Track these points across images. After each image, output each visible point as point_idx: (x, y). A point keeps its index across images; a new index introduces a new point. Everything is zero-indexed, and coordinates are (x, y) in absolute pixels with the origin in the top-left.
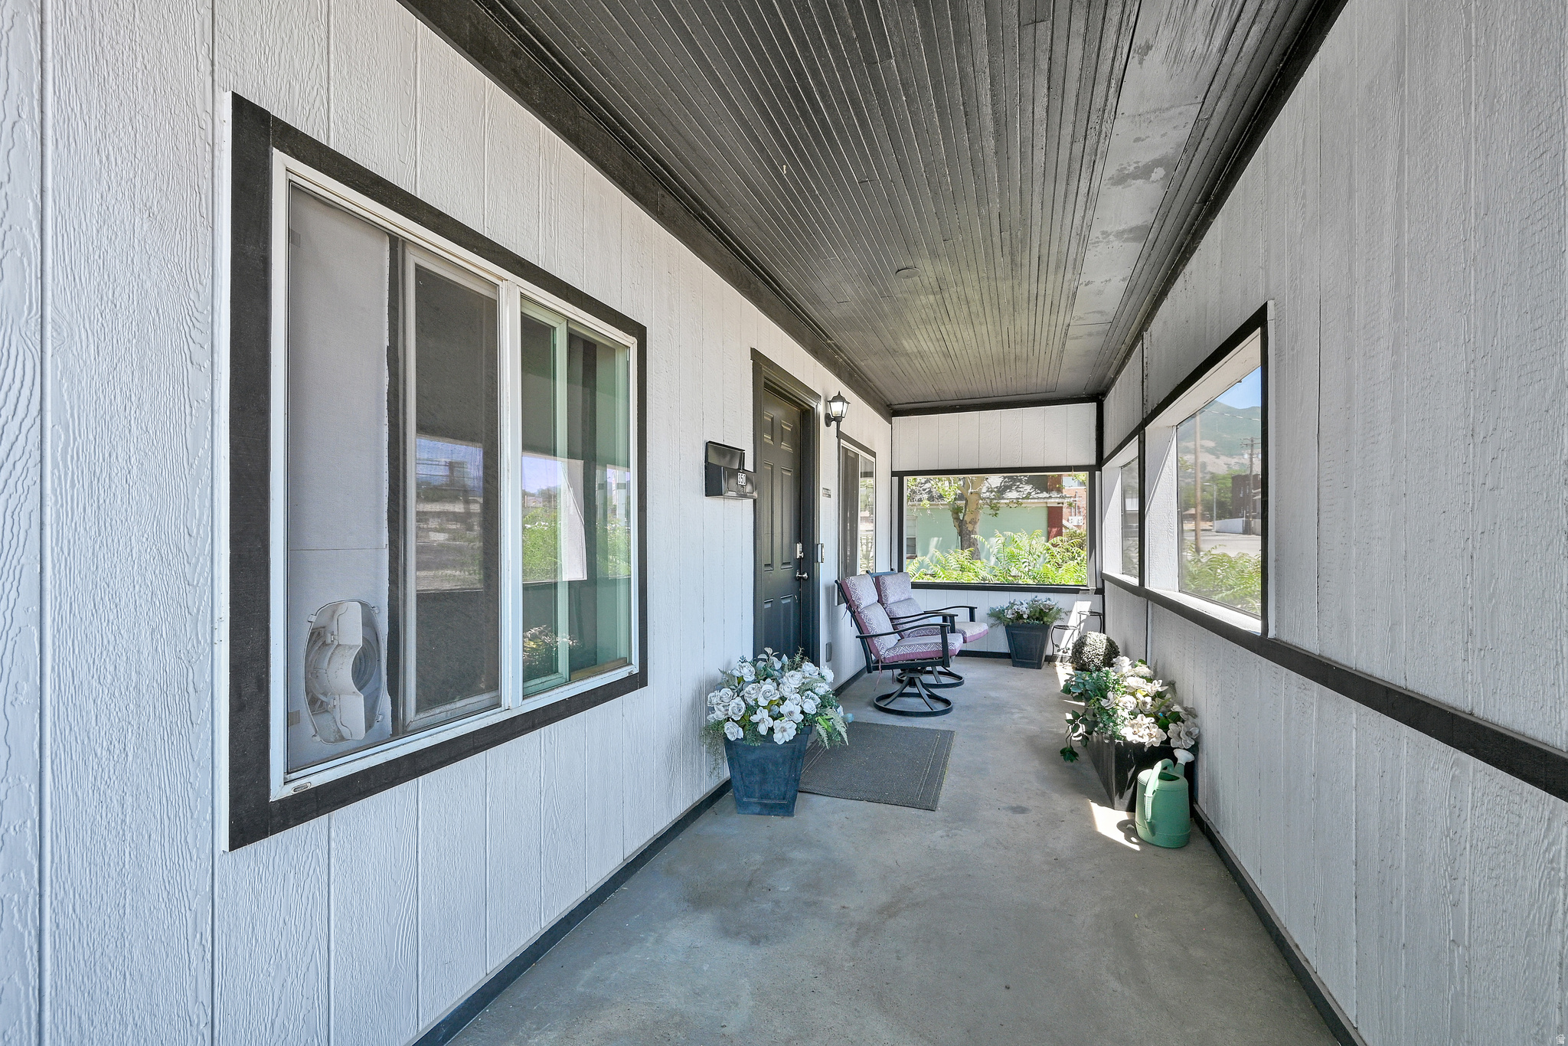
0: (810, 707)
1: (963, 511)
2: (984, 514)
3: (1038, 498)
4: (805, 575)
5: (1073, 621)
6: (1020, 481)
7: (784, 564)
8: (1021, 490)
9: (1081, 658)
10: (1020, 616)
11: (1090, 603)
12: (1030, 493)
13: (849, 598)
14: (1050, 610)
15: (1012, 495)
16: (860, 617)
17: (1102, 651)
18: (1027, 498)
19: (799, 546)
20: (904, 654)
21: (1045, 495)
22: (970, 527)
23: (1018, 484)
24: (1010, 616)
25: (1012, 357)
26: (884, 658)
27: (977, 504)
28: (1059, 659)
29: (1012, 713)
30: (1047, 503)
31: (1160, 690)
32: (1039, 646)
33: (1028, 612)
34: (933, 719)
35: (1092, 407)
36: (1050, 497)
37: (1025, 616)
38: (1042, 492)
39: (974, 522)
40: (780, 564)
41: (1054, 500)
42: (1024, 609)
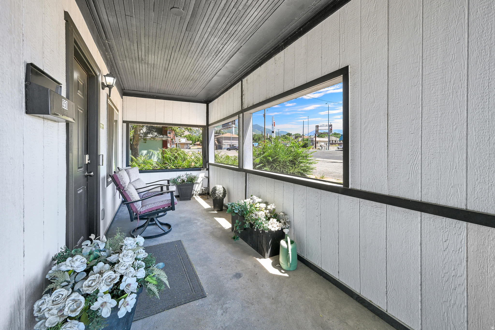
0: (141, 273)
1: (132, 141)
2: (141, 142)
3: (160, 137)
4: (92, 174)
5: (199, 180)
6: (153, 131)
7: (79, 168)
8: (153, 134)
9: (215, 195)
10: (183, 181)
11: (204, 173)
12: (156, 135)
13: (118, 183)
14: (195, 177)
15: (150, 136)
16: (126, 193)
17: (222, 192)
18: (155, 137)
19: (87, 157)
20: (151, 208)
21: (162, 136)
22: (135, 147)
23: (152, 132)
24: (179, 181)
25: (192, 78)
26: (140, 212)
27: (138, 138)
28: (195, 195)
29: (196, 223)
30: (162, 139)
31: (274, 207)
32: (190, 191)
33: (186, 179)
34: (166, 235)
35: (205, 105)
36: (164, 137)
37: (186, 181)
38: (161, 135)
39: (137, 145)
40: (77, 168)
41: (165, 138)
42: (185, 178)
